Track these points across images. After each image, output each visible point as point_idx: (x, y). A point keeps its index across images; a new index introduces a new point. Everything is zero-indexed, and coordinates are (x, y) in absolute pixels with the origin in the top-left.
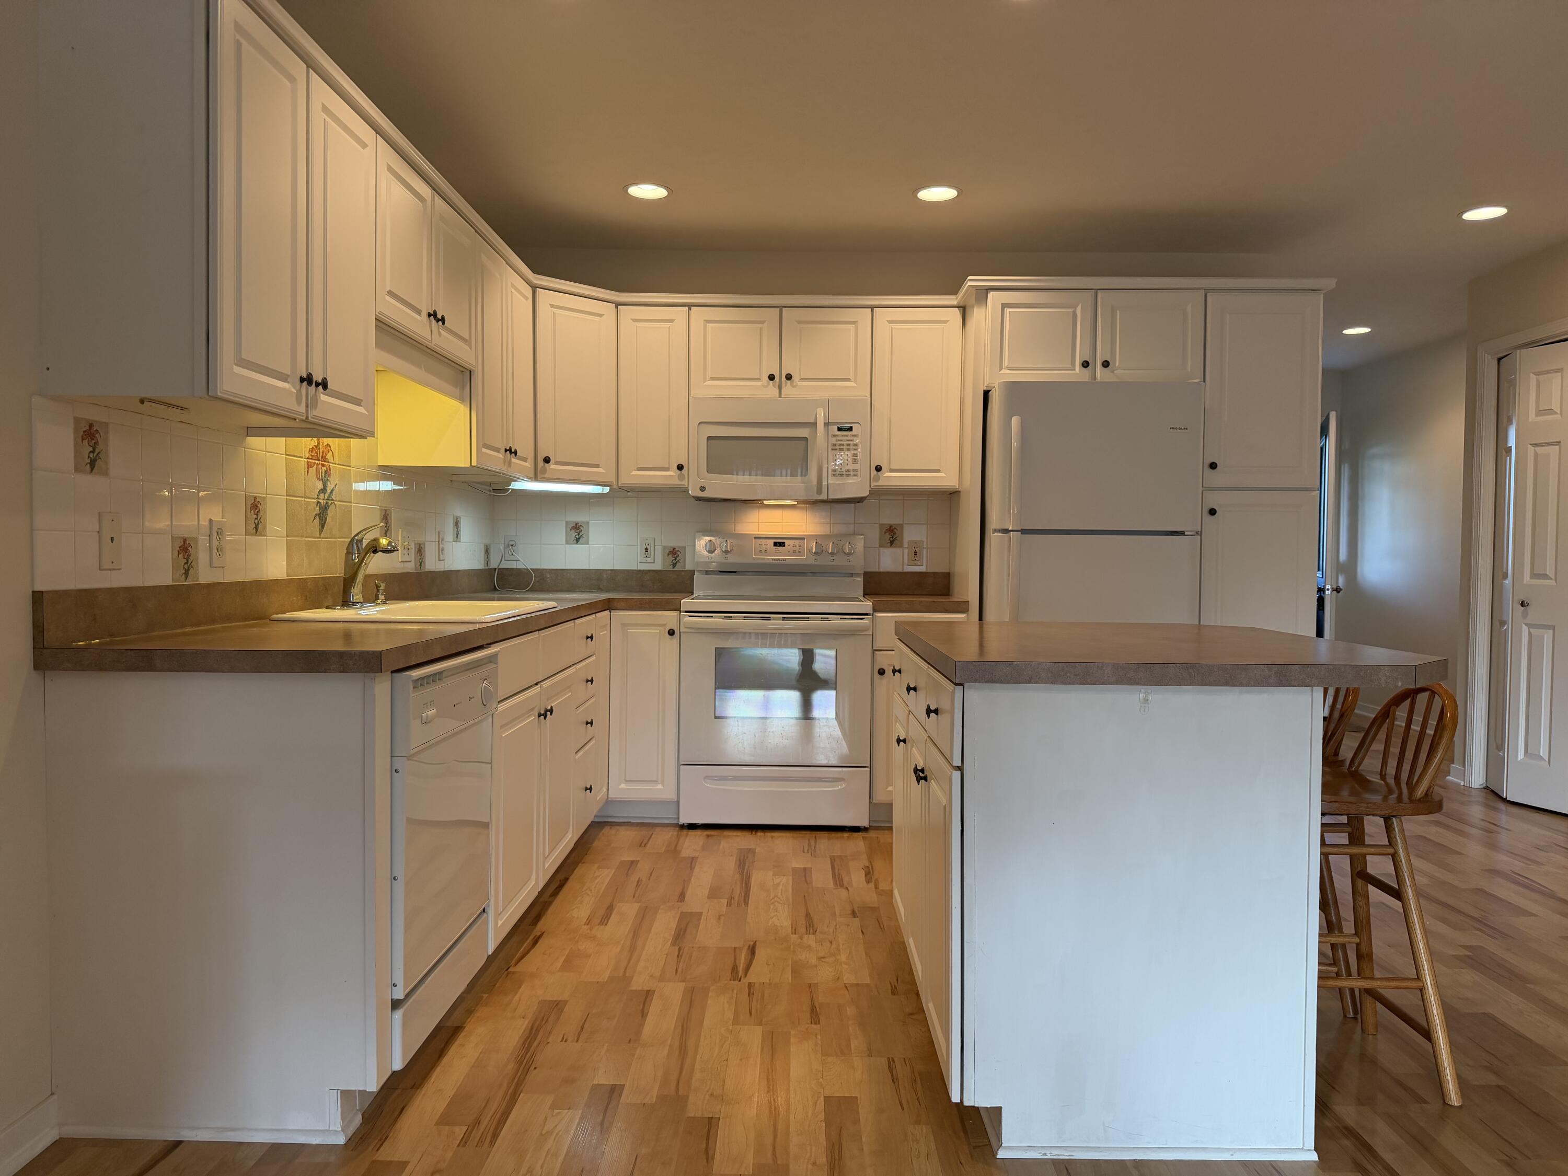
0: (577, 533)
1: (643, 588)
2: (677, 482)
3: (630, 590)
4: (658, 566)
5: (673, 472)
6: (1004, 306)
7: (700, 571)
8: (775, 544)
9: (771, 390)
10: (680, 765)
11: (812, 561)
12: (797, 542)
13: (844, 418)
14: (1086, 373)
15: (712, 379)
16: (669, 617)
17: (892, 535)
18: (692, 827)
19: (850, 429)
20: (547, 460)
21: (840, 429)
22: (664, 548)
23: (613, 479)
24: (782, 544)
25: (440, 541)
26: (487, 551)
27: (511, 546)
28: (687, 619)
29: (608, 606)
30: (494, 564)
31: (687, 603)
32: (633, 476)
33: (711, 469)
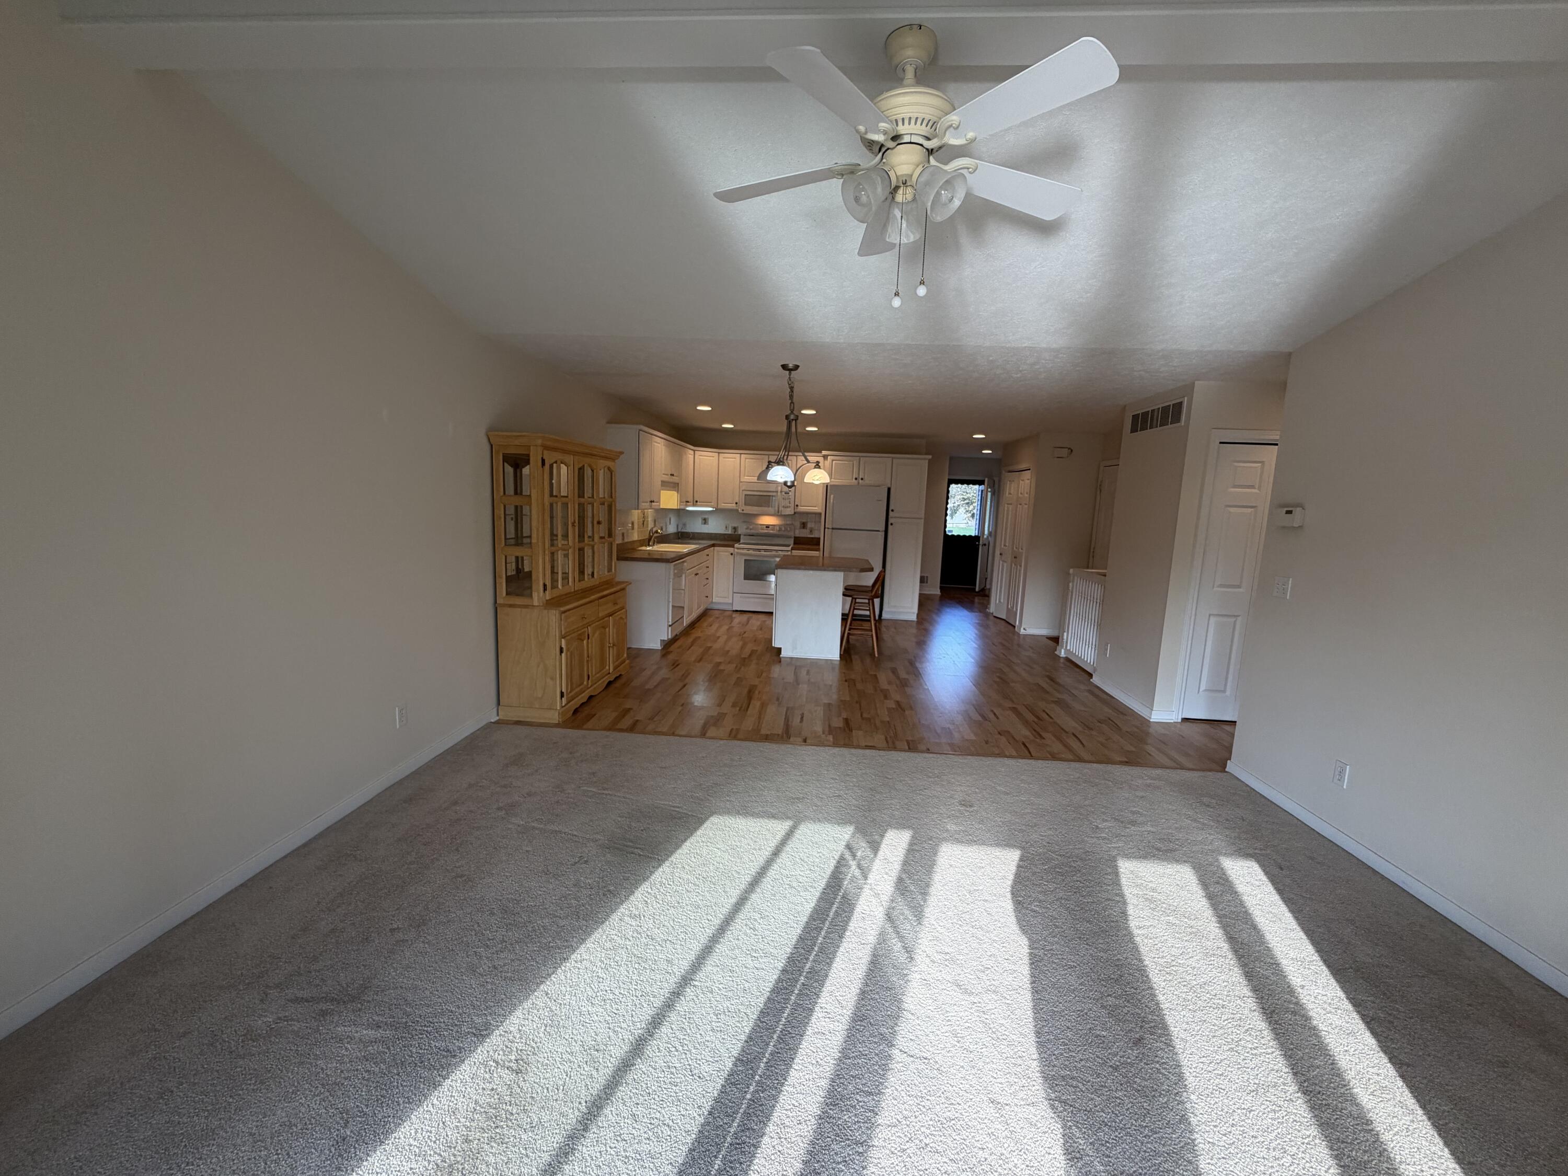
0: (705, 521)
1: (725, 540)
2: (735, 508)
3: (721, 540)
4: (730, 532)
5: (734, 505)
6: (833, 461)
7: (742, 535)
8: (766, 527)
10: (734, 593)
11: (778, 533)
12: (773, 527)
14: (856, 481)
15: (746, 476)
16: (731, 550)
17: (804, 525)
18: (737, 611)
19: (788, 493)
20: (697, 502)
21: (785, 493)
22: (732, 527)
23: (716, 506)
24: (768, 527)
25: (666, 526)
26: (678, 526)
27: (684, 525)
28: (736, 550)
29: (713, 545)
30: (679, 530)
31: (736, 545)
32: (722, 506)
33: (746, 504)
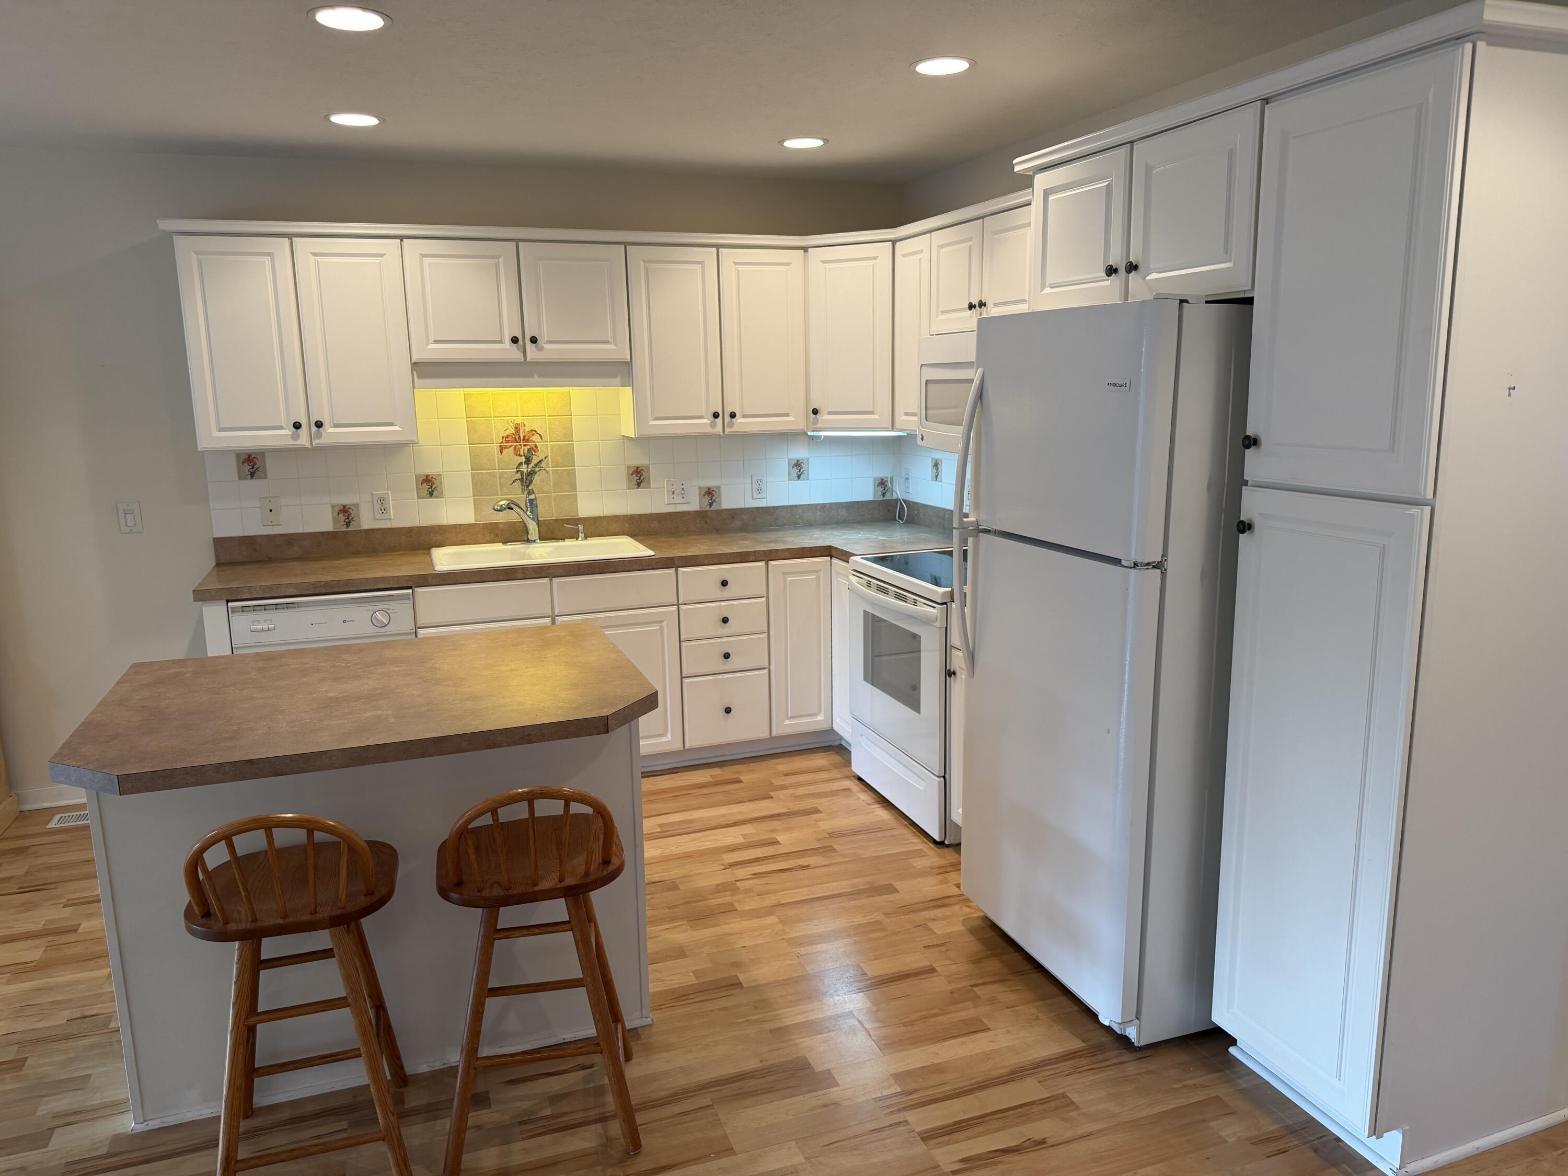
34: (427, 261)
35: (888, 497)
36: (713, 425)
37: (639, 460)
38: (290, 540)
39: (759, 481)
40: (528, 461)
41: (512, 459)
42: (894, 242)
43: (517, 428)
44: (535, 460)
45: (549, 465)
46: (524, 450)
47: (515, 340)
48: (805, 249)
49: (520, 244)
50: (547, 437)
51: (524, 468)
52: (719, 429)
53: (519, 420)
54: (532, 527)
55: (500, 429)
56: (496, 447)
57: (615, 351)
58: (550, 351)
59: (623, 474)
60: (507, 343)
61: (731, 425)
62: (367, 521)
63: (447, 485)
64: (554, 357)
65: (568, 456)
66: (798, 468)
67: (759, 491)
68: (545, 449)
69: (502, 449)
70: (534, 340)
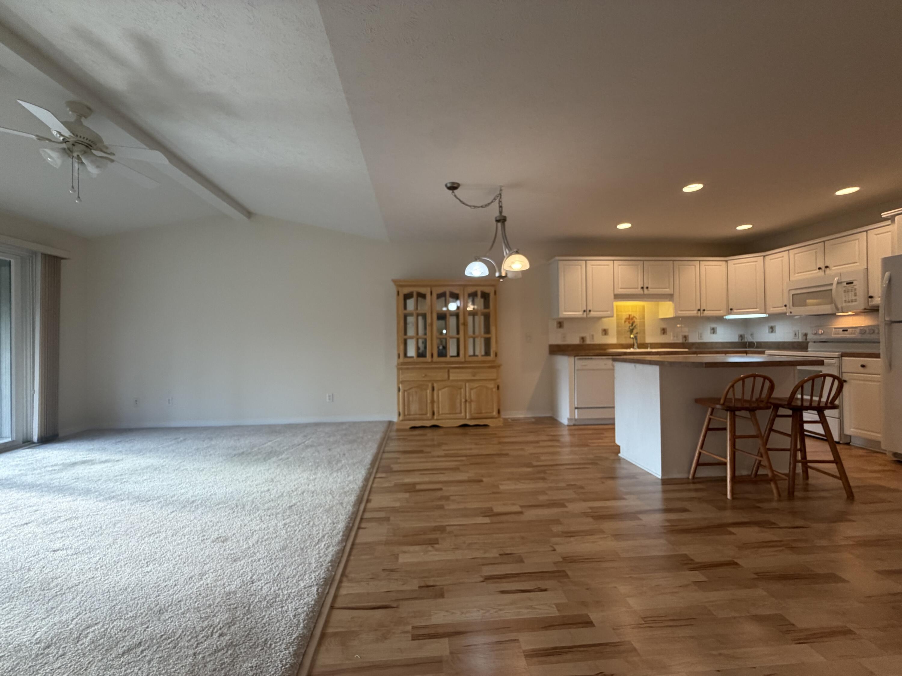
2: (785, 311)
4: (800, 340)
5: (784, 308)
7: (812, 342)
8: (843, 331)
9: (821, 273)
11: (859, 337)
12: (854, 329)
13: (849, 279)
15: (798, 273)
19: (852, 283)
20: (731, 309)
21: (847, 284)
22: (802, 333)
23: (766, 312)
24: (847, 330)
32: (771, 310)
33: (794, 306)
34: (620, 267)
35: (743, 341)
36: (697, 313)
37: (664, 326)
38: (568, 346)
39: (701, 334)
40: (632, 325)
41: (628, 325)
42: (764, 256)
43: (630, 316)
44: (634, 325)
45: (638, 327)
46: (631, 322)
47: (642, 288)
48: (726, 261)
49: (645, 262)
50: (638, 318)
51: (631, 328)
52: (699, 315)
53: (630, 313)
54: (636, 345)
55: (625, 316)
56: (623, 321)
57: (668, 291)
58: (651, 291)
59: (659, 331)
60: (640, 289)
61: (703, 313)
62: (588, 342)
63: (610, 332)
64: (652, 293)
65: (643, 324)
66: (714, 331)
67: (701, 337)
68: (637, 321)
69: (625, 322)
70: (647, 288)
